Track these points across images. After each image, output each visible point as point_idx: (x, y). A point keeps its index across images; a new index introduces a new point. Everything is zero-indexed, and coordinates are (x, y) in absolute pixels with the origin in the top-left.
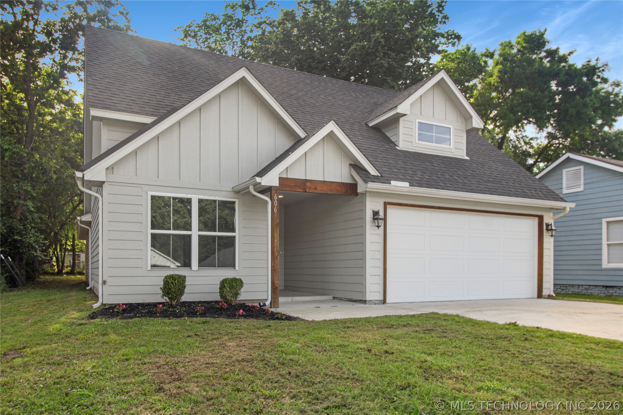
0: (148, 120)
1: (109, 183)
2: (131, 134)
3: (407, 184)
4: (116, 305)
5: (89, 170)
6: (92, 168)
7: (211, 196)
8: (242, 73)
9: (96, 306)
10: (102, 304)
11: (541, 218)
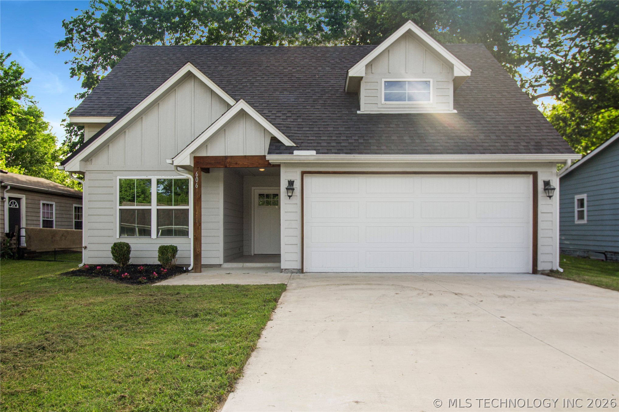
0: (108, 120)
1: (89, 172)
2: (96, 133)
3: (314, 153)
4: (96, 266)
5: (67, 163)
6: (69, 162)
7: (168, 175)
8: (189, 67)
9: (81, 265)
10: (85, 265)
11: (535, 175)
